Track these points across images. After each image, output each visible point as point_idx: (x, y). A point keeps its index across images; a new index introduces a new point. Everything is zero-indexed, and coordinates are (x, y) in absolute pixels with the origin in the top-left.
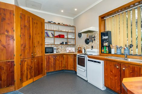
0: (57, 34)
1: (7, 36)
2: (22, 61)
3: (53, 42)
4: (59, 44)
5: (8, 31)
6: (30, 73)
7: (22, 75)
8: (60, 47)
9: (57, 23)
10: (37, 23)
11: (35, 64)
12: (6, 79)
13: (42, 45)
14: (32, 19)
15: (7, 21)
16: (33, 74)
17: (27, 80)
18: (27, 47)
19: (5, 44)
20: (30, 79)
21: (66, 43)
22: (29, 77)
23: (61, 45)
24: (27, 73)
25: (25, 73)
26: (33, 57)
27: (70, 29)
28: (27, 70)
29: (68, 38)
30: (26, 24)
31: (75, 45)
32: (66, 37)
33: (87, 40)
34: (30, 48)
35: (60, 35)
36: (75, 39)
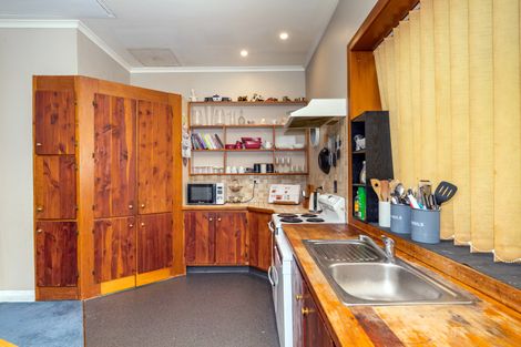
0: (233, 138)
2: (97, 224)
3: (220, 165)
4: (242, 171)
6: (125, 259)
7: (98, 261)
10: (148, 113)
11: (140, 235)
13: (168, 176)
14: (134, 102)
16: (134, 264)
17: (114, 277)
18: (115, 184)
20: (123, 276)
21: (270, 168)
22: (120, 270)
24: (114, 260)
25: (109, 257)
26: (135, 213)
28: (115, 250)
29: (275, 149)
30: (111, 121)
31: (307, 174)
32: (268, 146)
33: (324, 155)
34: (123, 187)
35: (244, 140)
36: (305, 150)
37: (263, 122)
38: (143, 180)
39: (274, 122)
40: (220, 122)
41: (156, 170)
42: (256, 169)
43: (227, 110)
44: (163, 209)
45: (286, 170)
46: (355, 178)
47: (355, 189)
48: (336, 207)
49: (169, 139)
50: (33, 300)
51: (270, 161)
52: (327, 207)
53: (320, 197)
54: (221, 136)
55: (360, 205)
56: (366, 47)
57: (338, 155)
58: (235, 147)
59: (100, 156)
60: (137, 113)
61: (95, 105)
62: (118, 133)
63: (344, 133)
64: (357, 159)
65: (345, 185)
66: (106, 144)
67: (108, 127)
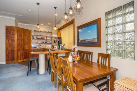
0: (39, 37)
1: (12, 40)
2: (18, 51)
3: (37, 42)
4: (41, 43)
5: (12, 38)
6: (22, 57)
7: (18, 57)
8: (42, 45)
9: (40, 31)
10: (26, 33)
11: (24, 52)
12: (11, 57)
13: (29, 43)
14: (24, 31)
15: (12, 34)
16: (23, 57)
17: (20, 59)
18: (21, 44)
19: (11, 43)
20: (22, 59)
21: (46, 43)
23: (43, 44)
25: (20, 56)
26: (24, 49)
27: (49, 34)
28: (20, 55)
29: (47, 40)
30: (20, 34)
31: (52, 44)
32: (46, 39)
33: (55, 41)
34: (22, 45)
35: (41, 38)
36: (52, 40)
37: (45, 35)
38: (25, 44)
39: (46, 35)
40: (37, 34)
41: (27, 42)
42: (43, 43)
43: (38, 32)
44: (28, 49)
45: (49, 43)
46: (58, 44)
47: (58, 45)
48: (56, 47)
49: (29, 37)
50: (5, 63)
51: (46, 41)
52: (55, 47)
53: (54, 46)
54: (37, 37)
55: (59, 47)
56: (59, 30)
57: (56, 41)
58: (40, 39)
59: (18, 40)
60: (24, 33)
61: (18, 32)
62: (21, 36)
63: (57, 39)
64: (58, 42)
65: (57, 45)
66: (19, 38)
67: (20, 35)
